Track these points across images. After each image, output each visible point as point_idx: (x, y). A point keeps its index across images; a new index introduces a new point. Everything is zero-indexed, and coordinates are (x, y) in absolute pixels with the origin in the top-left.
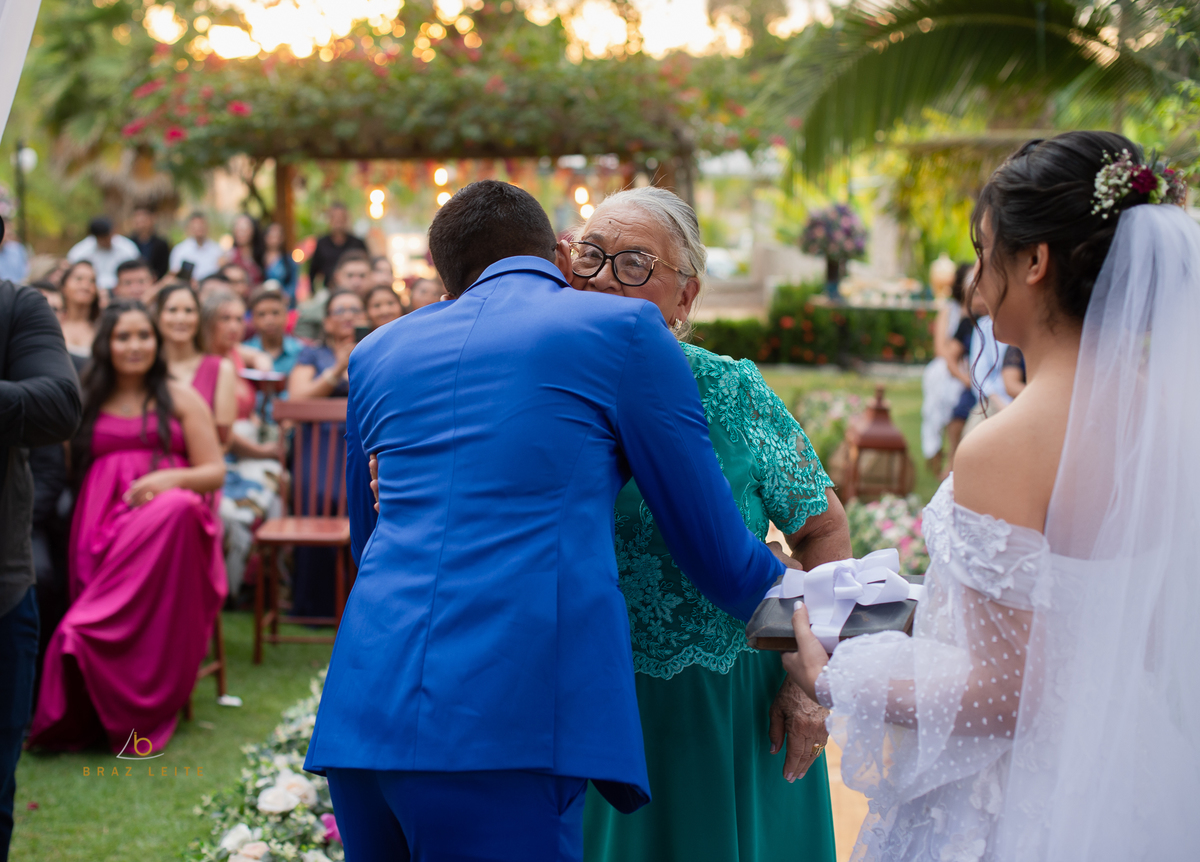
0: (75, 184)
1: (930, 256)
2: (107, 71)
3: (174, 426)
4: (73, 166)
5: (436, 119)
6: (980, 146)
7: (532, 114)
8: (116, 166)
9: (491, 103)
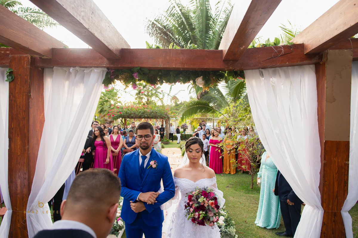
0: (102, 119)
1: (194, 129)
2: (106, 107)
3: (105, 142)
4: (102, 117)
5: (142, 114)
6: (200, 119)
7: (153, 114)
8: (106, 117)
9: (148, 113)
